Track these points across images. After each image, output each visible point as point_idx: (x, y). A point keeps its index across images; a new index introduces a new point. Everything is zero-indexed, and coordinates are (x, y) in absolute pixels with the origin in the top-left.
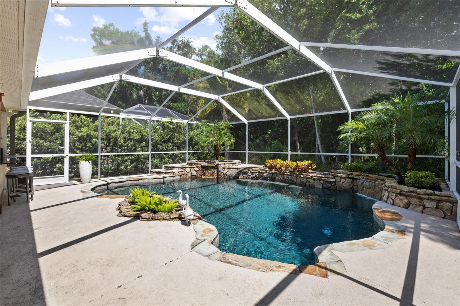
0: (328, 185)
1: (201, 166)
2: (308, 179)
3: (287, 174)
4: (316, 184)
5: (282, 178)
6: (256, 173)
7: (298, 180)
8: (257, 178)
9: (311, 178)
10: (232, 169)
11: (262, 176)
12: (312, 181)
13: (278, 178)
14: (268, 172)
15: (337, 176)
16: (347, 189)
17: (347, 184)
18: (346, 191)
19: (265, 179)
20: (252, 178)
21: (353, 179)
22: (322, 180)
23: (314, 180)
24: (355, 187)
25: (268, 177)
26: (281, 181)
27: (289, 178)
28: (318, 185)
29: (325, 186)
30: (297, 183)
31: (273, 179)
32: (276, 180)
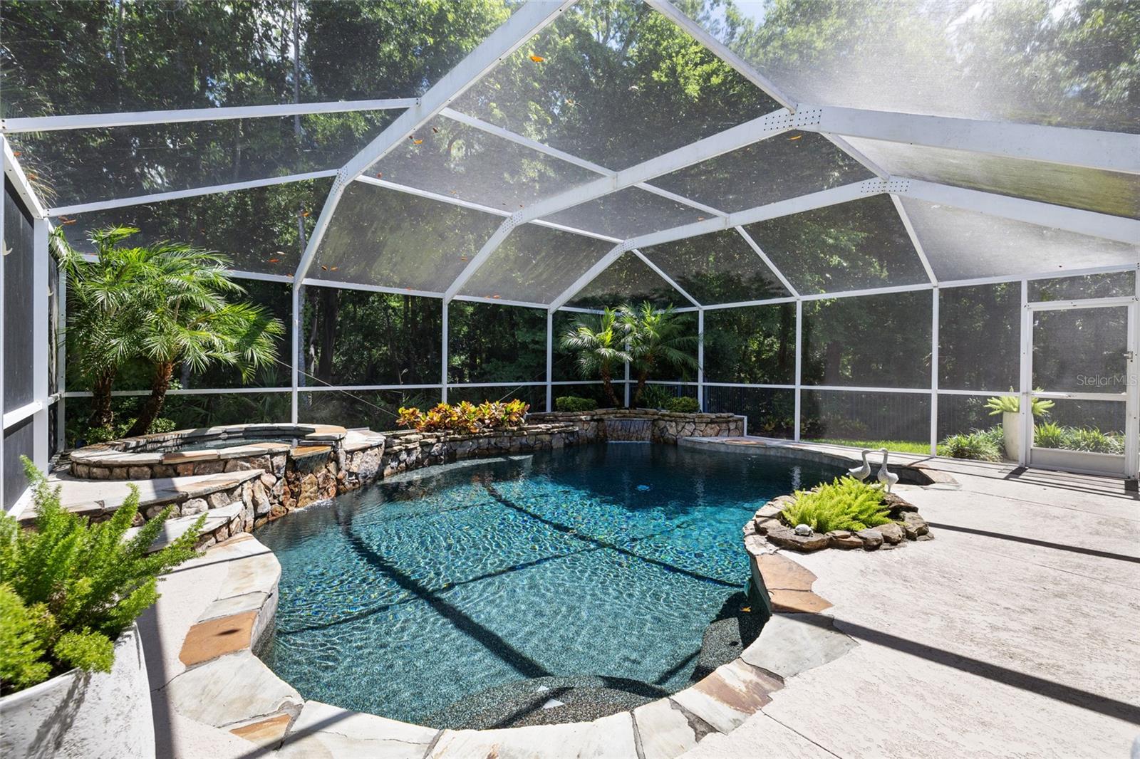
0: (571, 439)
1: (289, 459)
2: (538, 436)
3: (486, 437)
4: (554, 443)
5: (474, 447)
6: (416, 448)
7: (514, 443)
8: (417, 464)
9: (546, 433)
10: (369, 452)
11: (430, 453)
12: (547, 438)
13: (465, 451)
14: (442, 438)
15: (581, 420)
16: (592, 440)
17: (592, 432)
18: (590, 442)
19: (435, 461)
20: (409, 468)
21: (600, 420)
22: (564, 432)
23: (552, 434)
24: (601, 434)
25: (441, 455)
26: (472, 456)
27: (493, 443)
28: (558, 444)
29: (567, 441)
30: (511, 450)
31: (451, 457)
32: (457, 456)
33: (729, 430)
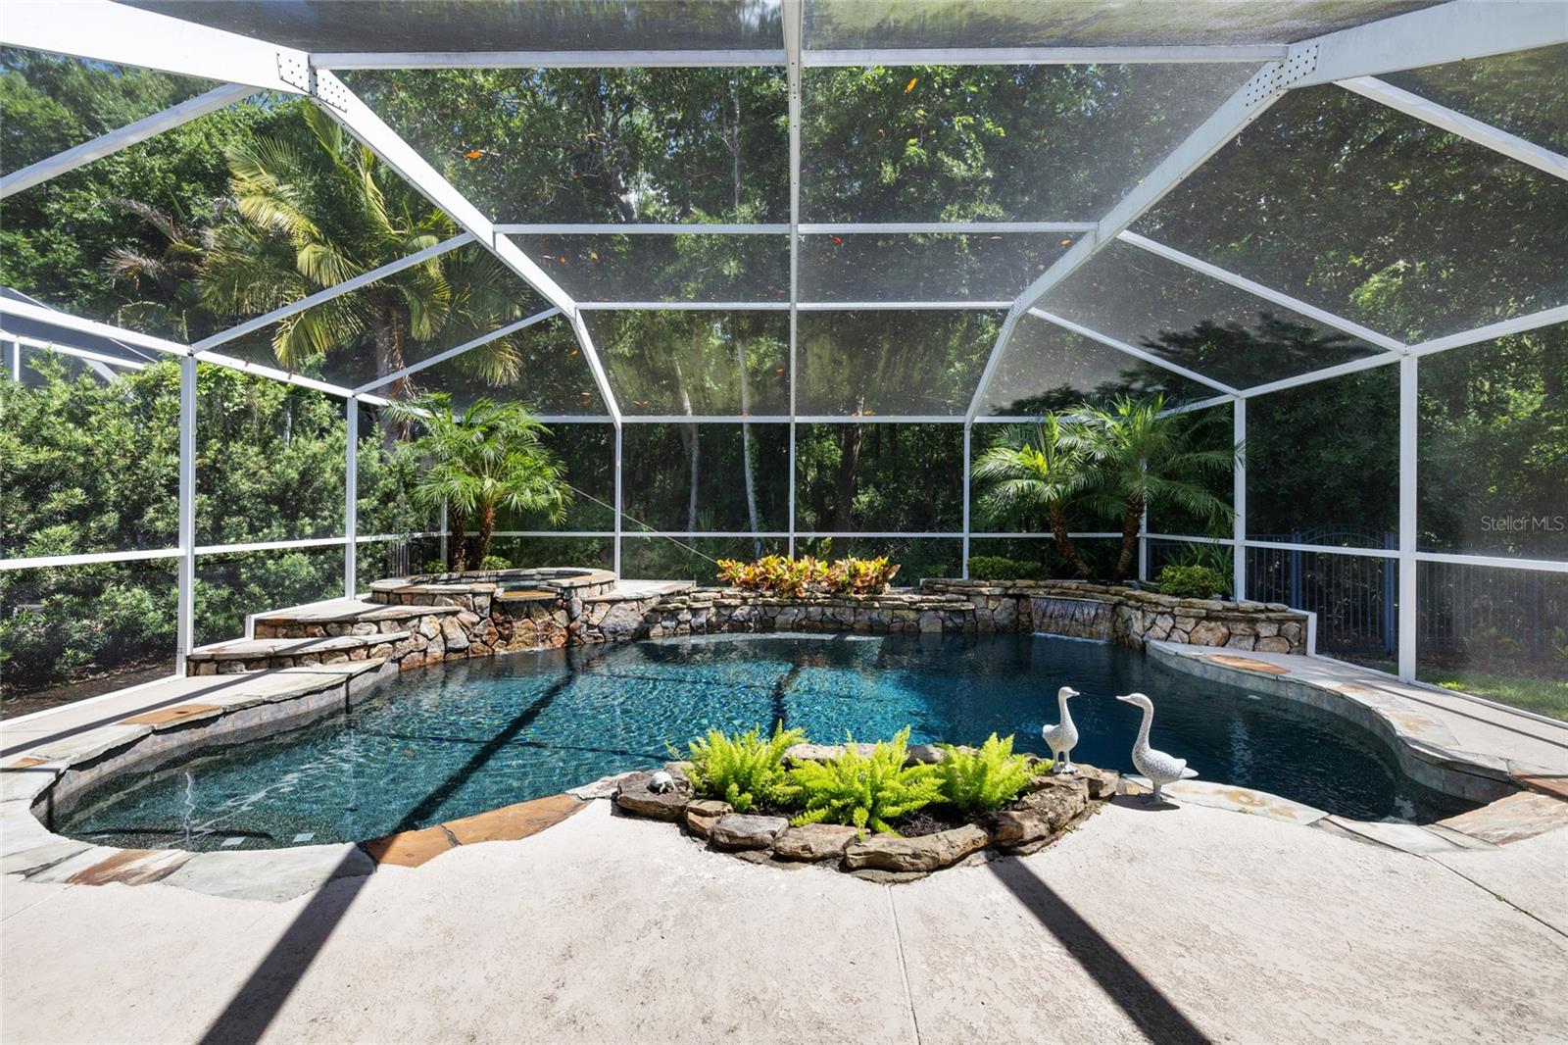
0: (958, 621)
1: (494, 601)
2: (897, 612)
3: (819, 604)
4: (923, 623)
5: (801, 616)
6: (708, 608)
7: (860, 618)
8: (710, 628)
9: (909, 609)
10: (622, 605)
11: (730, 617)
12: (912, 615)
13: (787, 620)
14: (750, 601)
15: (980, 594)
16: (1004, 627)
17: (1004, 615)
18: (1000, 631)
19: (740, 626)
20: (694, 631)
21: (1019, 597)
22: (942, 608)
23: (919, 610)
24: (1023, 618)
25: (750, 620)
26: (797, 627)
27: (828, 614)
28: (930, 625)
29: (949, 624)
30: (856, 626)
31: (767, 625)
32: (776, 626)
33: (1257, 637)
